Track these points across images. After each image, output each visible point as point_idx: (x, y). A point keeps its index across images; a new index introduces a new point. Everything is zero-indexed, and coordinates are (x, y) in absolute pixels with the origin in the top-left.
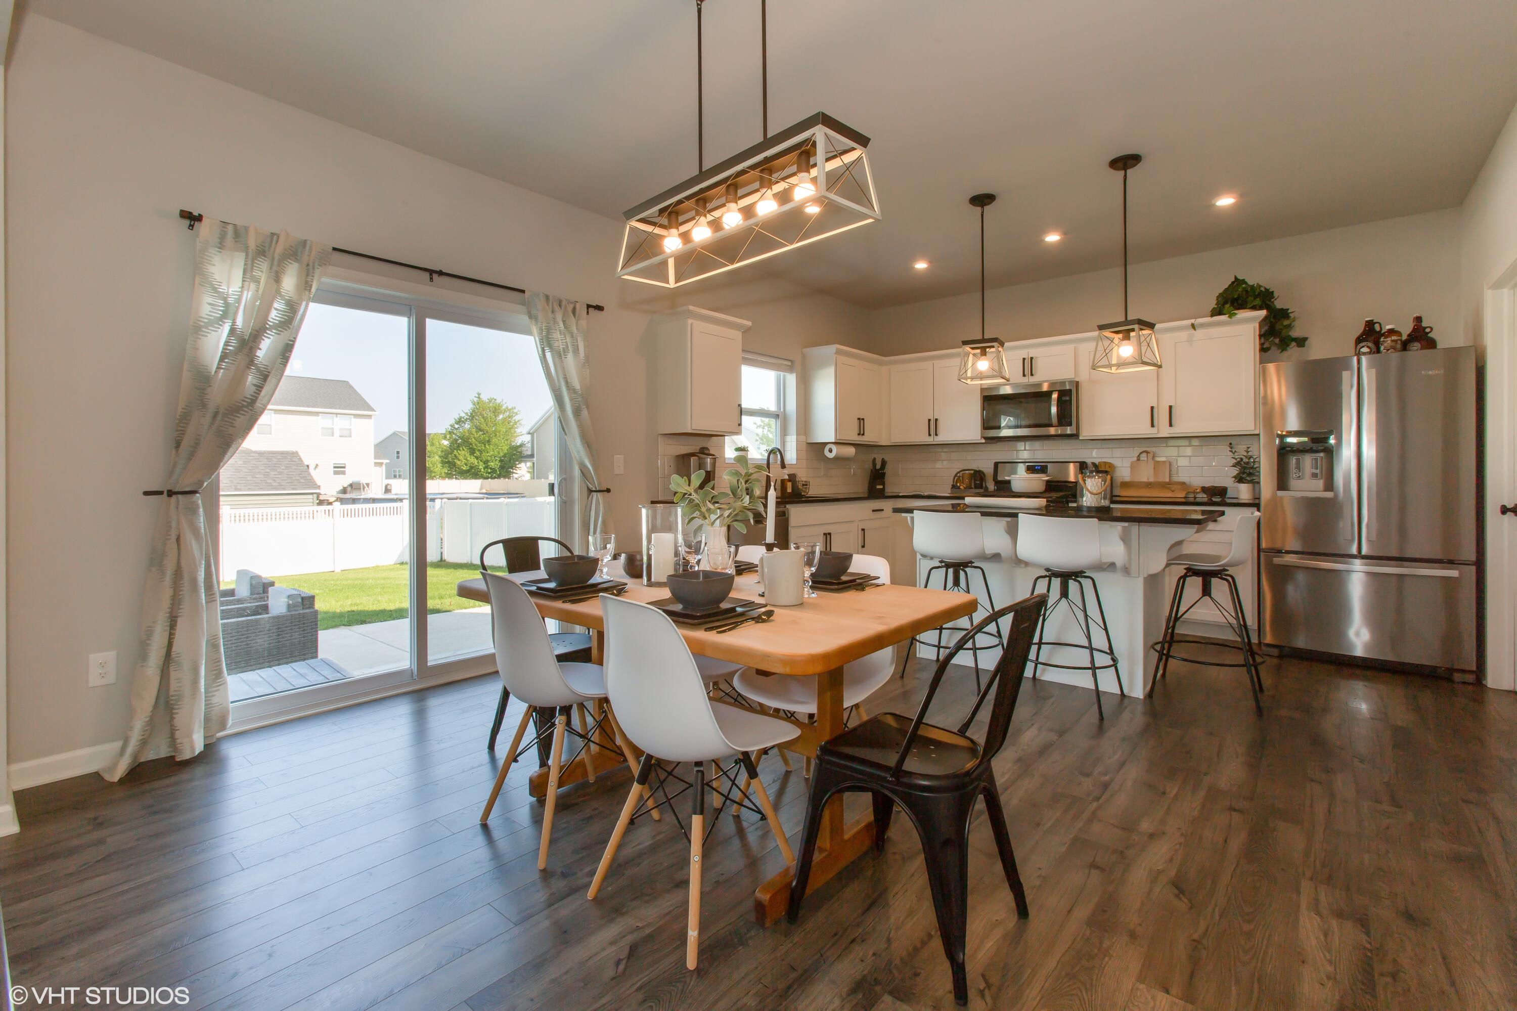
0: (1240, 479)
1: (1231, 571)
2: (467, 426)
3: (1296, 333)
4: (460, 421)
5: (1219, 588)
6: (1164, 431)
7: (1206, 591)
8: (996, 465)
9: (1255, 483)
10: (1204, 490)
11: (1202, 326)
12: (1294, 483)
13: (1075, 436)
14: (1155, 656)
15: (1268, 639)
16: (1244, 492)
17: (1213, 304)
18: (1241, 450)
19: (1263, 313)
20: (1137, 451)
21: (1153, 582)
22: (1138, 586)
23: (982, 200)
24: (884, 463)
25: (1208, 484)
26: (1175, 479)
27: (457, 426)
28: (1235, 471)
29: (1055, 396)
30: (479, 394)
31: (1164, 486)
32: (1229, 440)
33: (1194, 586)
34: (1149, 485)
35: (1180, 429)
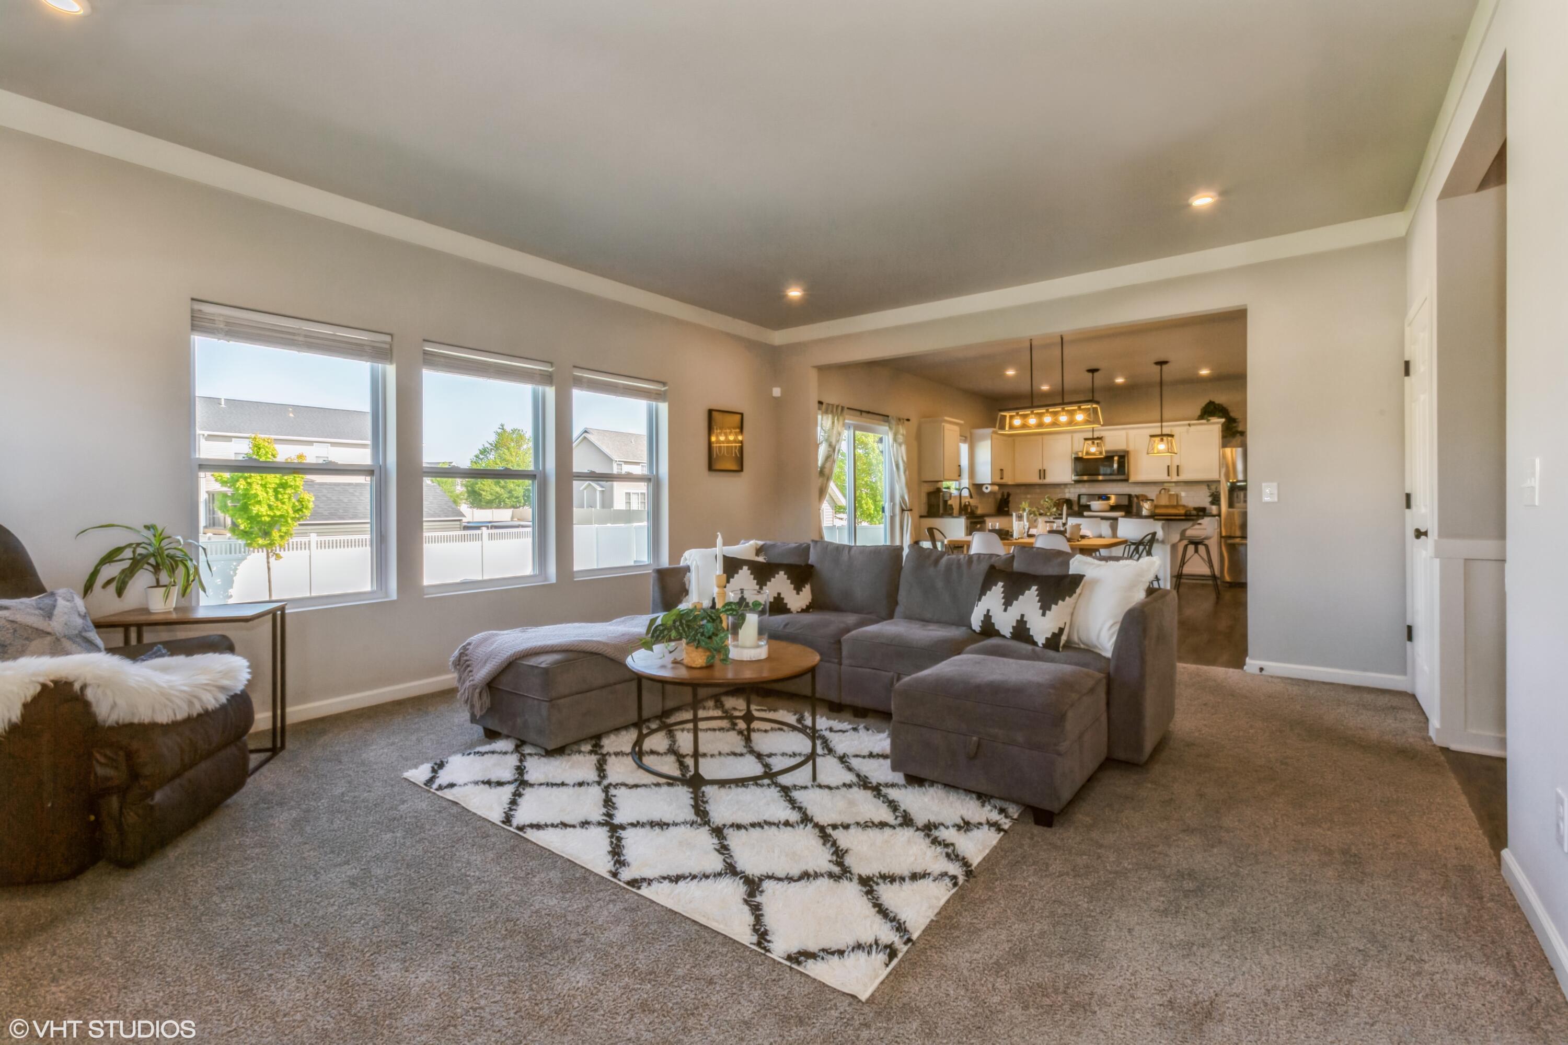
0: (1212, 503)
1: (1206, 542)
2: (491, 457)
3: (1240, 429)
4: (484, 452)
5: (1202, 548)
6: (1175, 478)
7: (1196, 551)
8: (1079, 496)
9: (1219, 505)
10: (1195, 509)
11: (1194, 424)
12: (1237, 505)
13: (1127, 480)
14: (1174, 580)
15: (1228, 578)
16: (1214, 509)
17: (1198, 413)
18: (1213, 487)
19: (1223, 420)
20: (1160, 488)
21: (1174, 547)
22: (1168, 548)
23: (1093, 371)
24: (1009, 495)
25: (1197, 505)
26: (1180, 503)
27: (481, 457)
28: (1210, 499)
29: (1116, 458)
30: (502, 425)
31: (1175, 507)
32: (1208, 483)
33: (1191, 548)
34: (1166, 507)
35: (1184, 477)
